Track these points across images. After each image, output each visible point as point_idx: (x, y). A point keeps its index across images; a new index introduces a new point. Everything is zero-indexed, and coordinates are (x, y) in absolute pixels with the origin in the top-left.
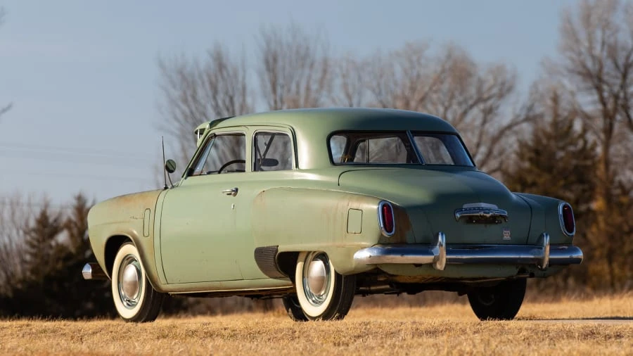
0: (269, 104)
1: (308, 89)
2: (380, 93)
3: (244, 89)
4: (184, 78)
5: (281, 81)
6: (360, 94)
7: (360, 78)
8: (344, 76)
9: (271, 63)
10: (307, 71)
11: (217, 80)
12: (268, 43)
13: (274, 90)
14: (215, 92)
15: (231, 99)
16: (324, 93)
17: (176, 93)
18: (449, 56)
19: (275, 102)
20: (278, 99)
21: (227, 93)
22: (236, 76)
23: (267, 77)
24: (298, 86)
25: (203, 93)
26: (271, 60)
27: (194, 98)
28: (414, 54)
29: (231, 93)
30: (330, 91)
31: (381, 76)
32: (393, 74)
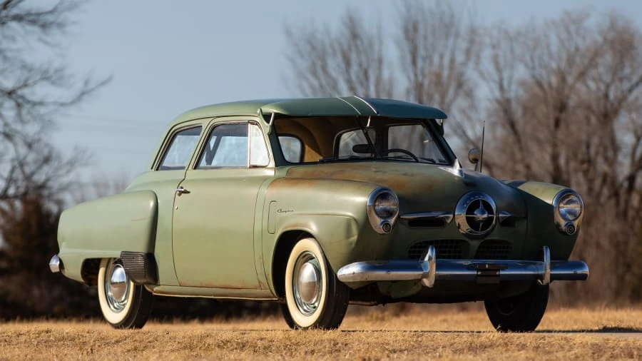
0: (409, 78)
1: (452, 61)
2: (533, 68)
3: (380, 61)
4: (314, 48)
5: (421, 52)
6: (512, 67)
7: (512, 51)
8: (494, 47)
9: (411, 32)
10: (451, 41)
11: (350, 50)
12: (408, 8)
13: (414, 62)
14: (348, 63)
15: (366, 73)
16: (471, 65)
17: (304, 64)
18: (613, 26)
19: (416, 75)
20: (419, 72)
21: (360, 65)
22: (371, 45)
23: (406, 47)
24: (441, 57)
25: (334, 65)
26: (411, 27)
27: (324, 69)
28: (572, 23)
29: (365, 65)
30: (477, 64)
31: (535, 48)
32: (548, 46)
